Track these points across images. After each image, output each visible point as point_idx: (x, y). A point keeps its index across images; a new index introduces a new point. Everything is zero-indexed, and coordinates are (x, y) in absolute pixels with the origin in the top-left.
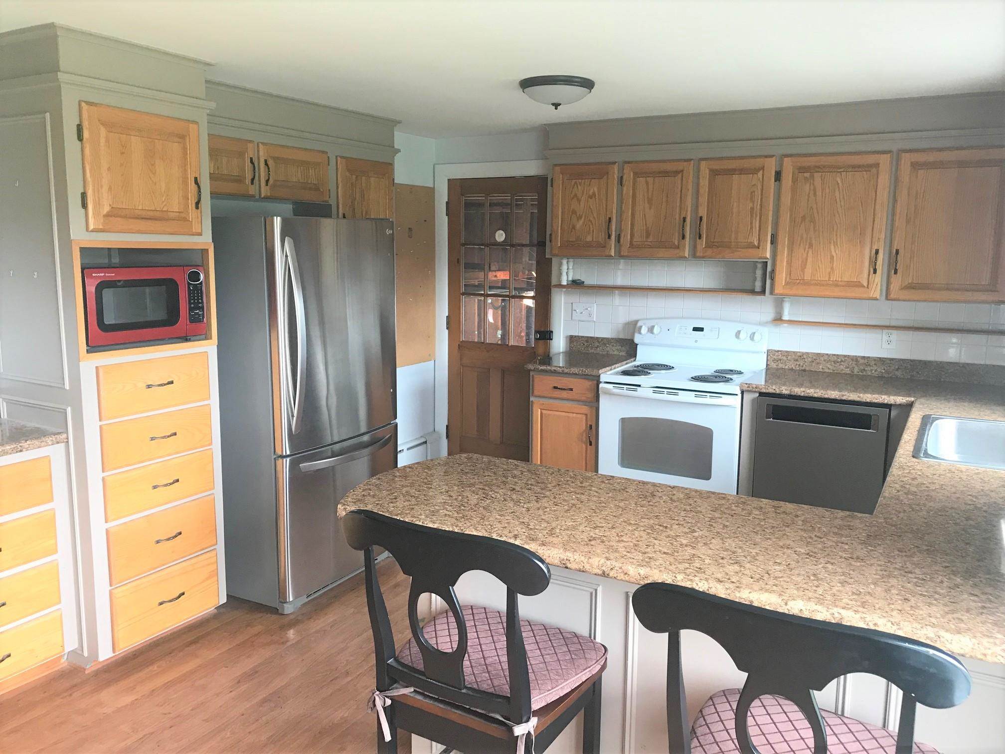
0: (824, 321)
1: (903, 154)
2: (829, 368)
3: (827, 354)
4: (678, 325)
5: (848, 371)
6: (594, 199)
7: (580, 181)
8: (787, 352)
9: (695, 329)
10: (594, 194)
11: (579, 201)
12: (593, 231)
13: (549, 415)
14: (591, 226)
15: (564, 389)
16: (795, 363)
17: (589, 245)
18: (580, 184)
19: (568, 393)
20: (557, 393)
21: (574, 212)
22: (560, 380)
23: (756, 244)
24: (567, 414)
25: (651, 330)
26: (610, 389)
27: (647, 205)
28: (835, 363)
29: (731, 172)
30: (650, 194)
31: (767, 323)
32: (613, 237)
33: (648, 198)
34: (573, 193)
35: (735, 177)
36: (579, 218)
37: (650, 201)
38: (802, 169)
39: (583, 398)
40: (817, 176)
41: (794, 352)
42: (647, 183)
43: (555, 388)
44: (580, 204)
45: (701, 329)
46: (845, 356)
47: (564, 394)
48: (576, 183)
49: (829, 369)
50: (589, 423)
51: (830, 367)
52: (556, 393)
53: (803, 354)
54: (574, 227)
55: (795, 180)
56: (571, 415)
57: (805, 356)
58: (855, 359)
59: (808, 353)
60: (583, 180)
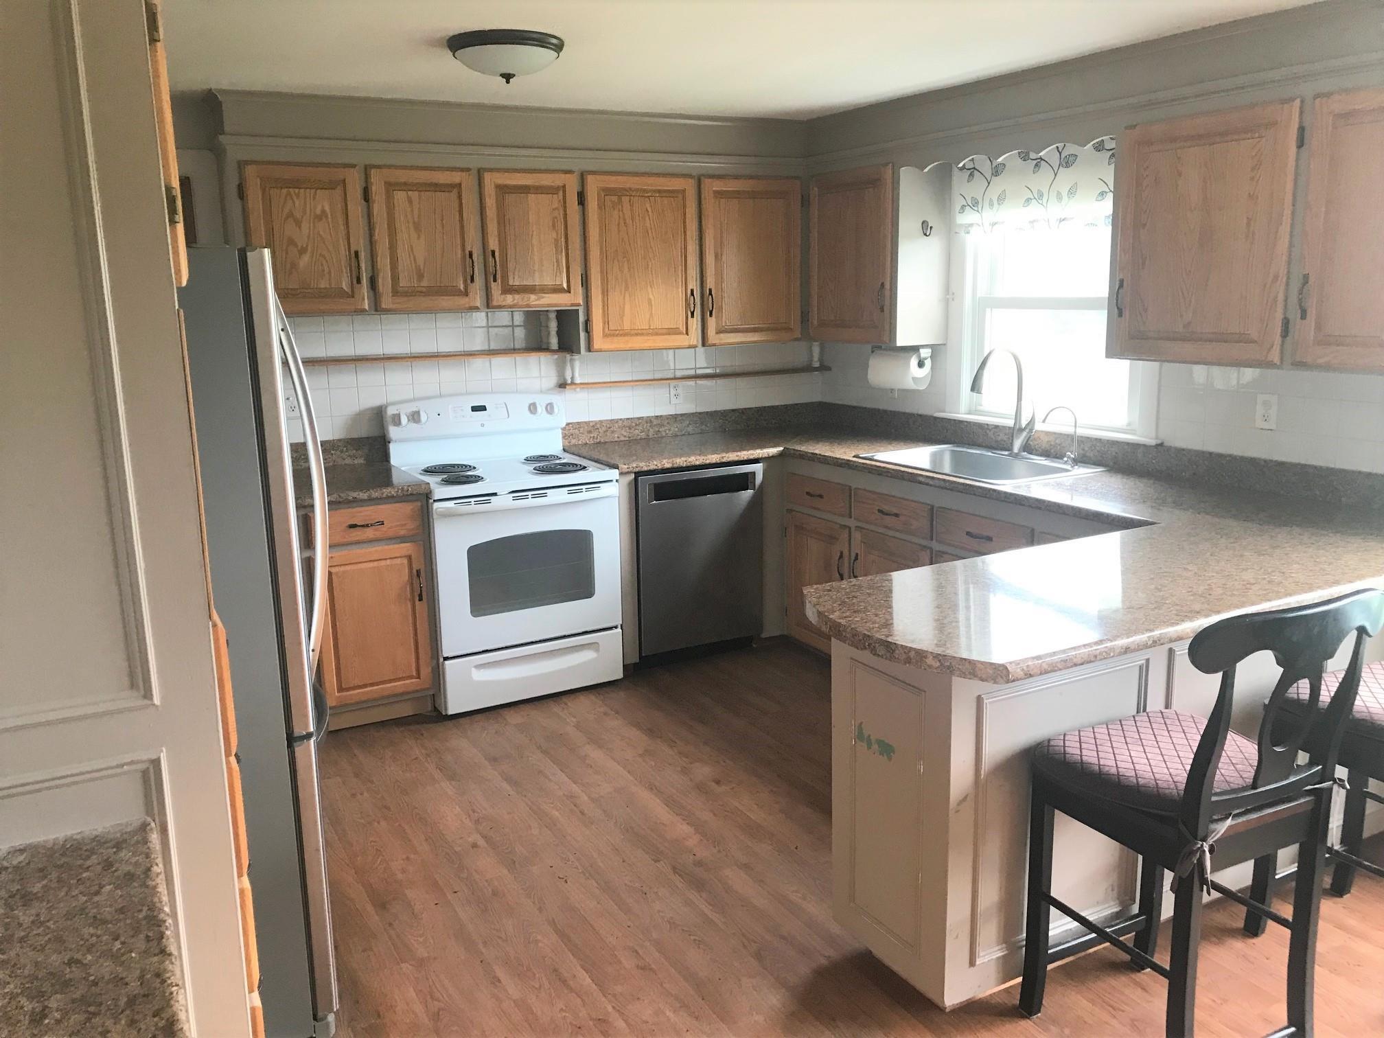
0: (612, 380)
1: (706, 180)
2: (622, 435)
3: (621, 419)
4: (450, 406)
5: (643, 435)
6: (324, 219)
7: (297, 190)
8: (578, 423)
9: (475, 409)
10: (323, 211)
11: (298, 223)
12: (330, 272)
13: (344, 572)
14: (324, 262)
15: (367, 526)
16: (589, 435)
17: (324, 295)
18: (298, 196)
19: (376, 530)
20: (357, 534)
21: (291, 242)
22: (360, 512)
23: (565, 286)
24: (376, 564)
25: (415, 417)
26: (452, 508)
27: (414, 235)
28: (630, 429)
29: (525, 190)
30: (416, 216)
31: (549, 390)
32: (364, 281)
33: (414, 223)
34: (286, 211)
35: (532, 197)
36: (303, 251)
37: (417, 227)
38: (608, 191)
39: (402, 532)
40: (625, 199)
41: (586, 422)
42: (410, 201)
43: (353, 526)
44: (300, 227)
45: (483, 408)
46: (639, 418)
47: (369, 533)
48: (289, 194)
49: (625, 436)
50: (415, 568)
51: (625, 434)
52: (354, 534)
53: (596, 423)
54: (294, 266)
55: (601, 206)
56: (383, 563)
57: (598, 426)
58: (649, 420)
59: (601, 422)
60: (302, 191)
